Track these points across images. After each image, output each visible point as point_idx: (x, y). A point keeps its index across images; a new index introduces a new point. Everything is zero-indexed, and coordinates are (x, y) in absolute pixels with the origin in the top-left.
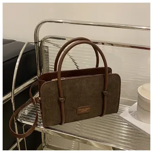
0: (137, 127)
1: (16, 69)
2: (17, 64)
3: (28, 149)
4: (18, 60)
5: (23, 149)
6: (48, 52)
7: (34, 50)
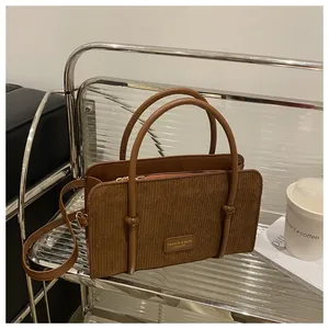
0: (285, 270)
1: (28, 149)
2: (30, 139)
3: (54, 321)
4: (32, 130)
5: (42, 320)
6: (94, 113)
7: (65, 106)
